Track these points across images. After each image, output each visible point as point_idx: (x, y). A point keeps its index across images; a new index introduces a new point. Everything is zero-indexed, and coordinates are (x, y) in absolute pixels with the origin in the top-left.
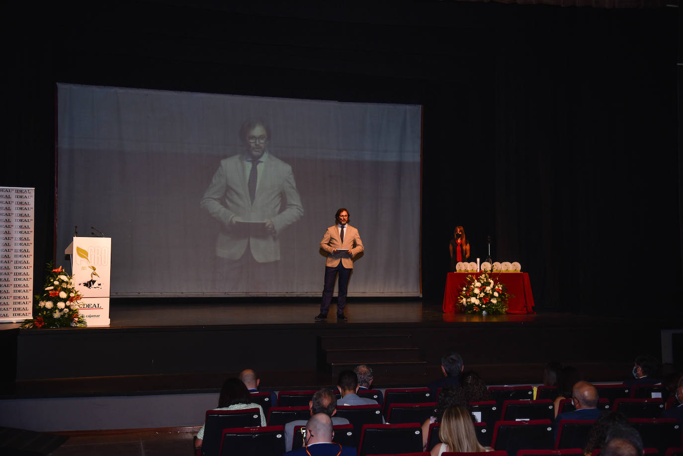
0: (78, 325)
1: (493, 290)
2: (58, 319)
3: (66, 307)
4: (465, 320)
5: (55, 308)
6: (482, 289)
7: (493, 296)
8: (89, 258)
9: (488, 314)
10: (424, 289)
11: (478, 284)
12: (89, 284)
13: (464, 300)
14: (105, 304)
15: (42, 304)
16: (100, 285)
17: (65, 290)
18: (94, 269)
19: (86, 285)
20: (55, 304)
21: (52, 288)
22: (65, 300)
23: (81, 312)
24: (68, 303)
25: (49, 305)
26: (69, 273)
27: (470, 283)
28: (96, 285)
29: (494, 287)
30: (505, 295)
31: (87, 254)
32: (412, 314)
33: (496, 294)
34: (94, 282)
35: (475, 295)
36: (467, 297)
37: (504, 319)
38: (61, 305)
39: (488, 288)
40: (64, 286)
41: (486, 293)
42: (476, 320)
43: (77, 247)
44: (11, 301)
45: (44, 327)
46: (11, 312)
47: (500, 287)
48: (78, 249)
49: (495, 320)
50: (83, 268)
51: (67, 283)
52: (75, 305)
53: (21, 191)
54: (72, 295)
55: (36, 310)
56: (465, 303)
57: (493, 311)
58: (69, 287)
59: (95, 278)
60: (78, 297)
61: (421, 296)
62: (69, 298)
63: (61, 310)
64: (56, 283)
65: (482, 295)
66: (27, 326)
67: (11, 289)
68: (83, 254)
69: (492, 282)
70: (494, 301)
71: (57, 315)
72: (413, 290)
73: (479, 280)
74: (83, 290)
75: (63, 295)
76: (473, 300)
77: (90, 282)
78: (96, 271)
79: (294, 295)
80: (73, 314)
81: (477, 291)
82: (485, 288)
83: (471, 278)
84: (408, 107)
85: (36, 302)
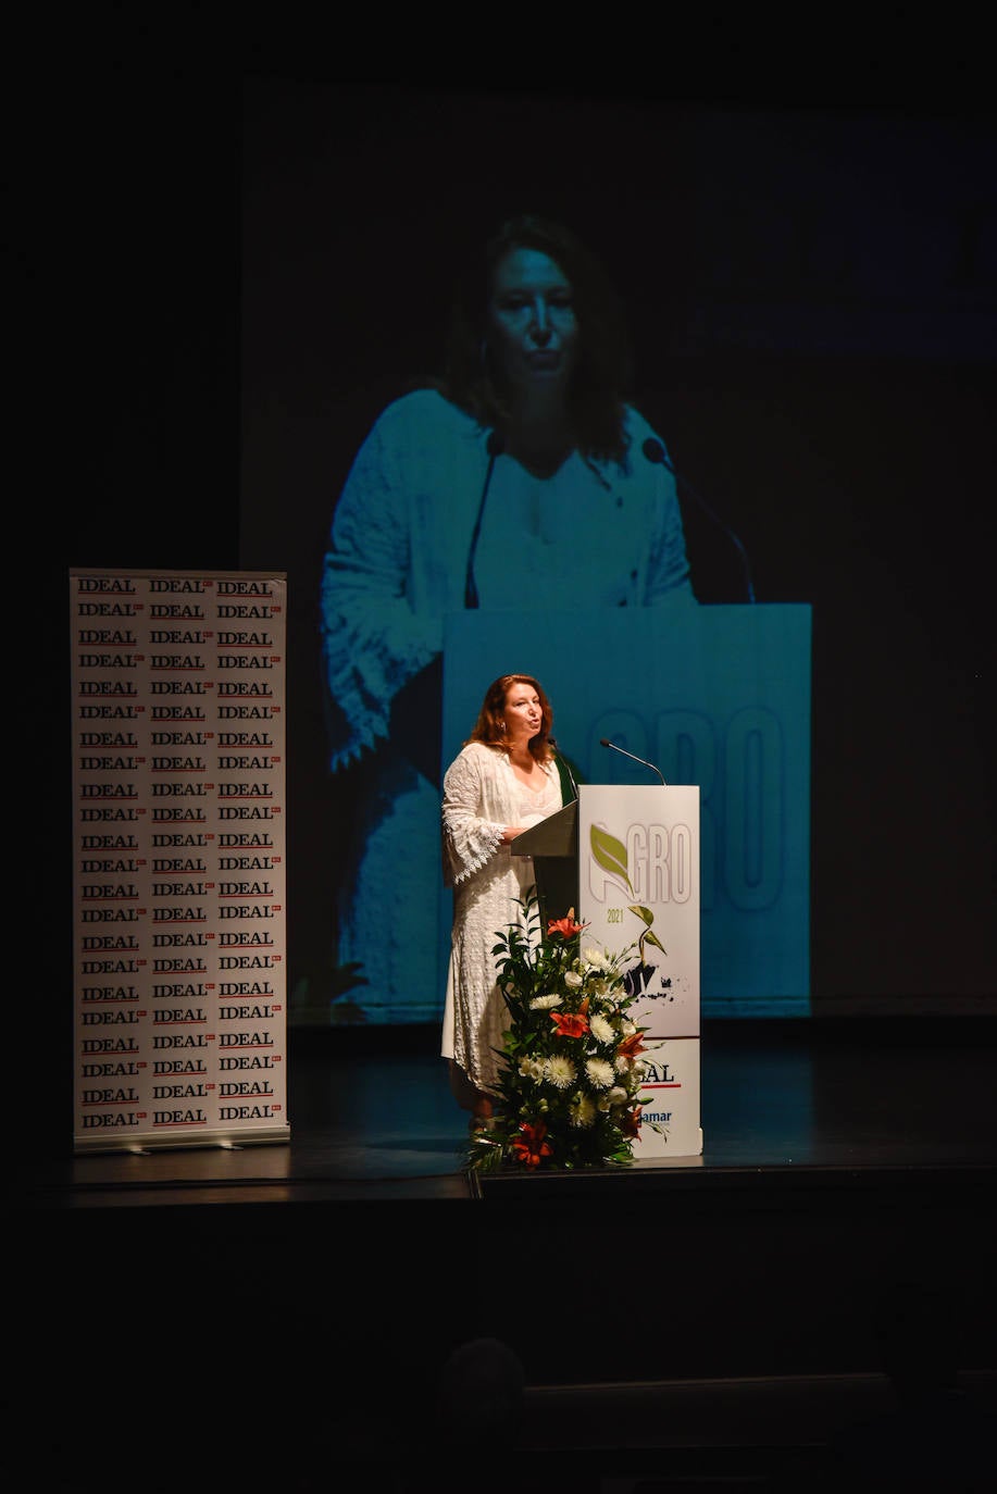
3: (621, 1080)
8: (631, 872)
12: (632, 983)
16: (666, 984)
18: (648, 918)
20: (579, 1065)
21: (551, 1000)
22: (607, 1054)
23: (648, 1105)
24: (621, 1061)
25: (557, 1071)
28: (654, 985)
31: (622, 852)
34: (648, 971)
38: (601, 1072)
43: (593, 828)
44: (211, 1055)
46: (212, 1105)
48: (594, 830)
50: (614, 916)
59: (651, 956)
62: (620, 1047)
63: (598, 1095)
67: (211, 1004)
68: (613, 854)
71: (581, 1115)
75: (602, 1030)
77: (635, 973)
78: (653, 928)
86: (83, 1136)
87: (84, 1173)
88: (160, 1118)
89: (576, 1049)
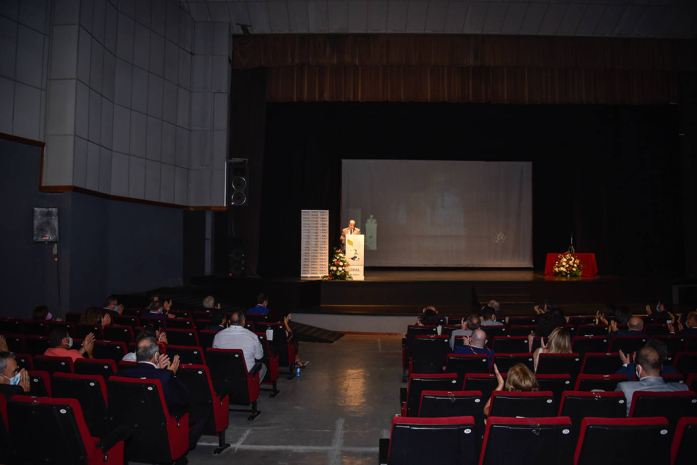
0: (349, 279)
1: (574, 263)
2: (339, 276)
3: (343, 270)
4: (557, 280)
5: (337, 270)
6: (567, 262)
7: (573, 267)
8: (353, 245)
9: (571, 276)
10: (534, 263)
11: (565, 260)
12: (353, 259)
13: (557, 269)
14: (362, 268)
15: (331, 268)
16: (359, 259)
17: (342, 261)
19: (352, 259)
20: (337, 268)
21: (336, 260)
22: (342, 266)
23: (350, 273)
24: (344, 268)
25: (335, 268)
26: (344, 253)
27: (560, 259)
28: (357, 259)
29: (574, 261)
30: (581, 266)
32: (528, 276)
33: (575, 265)
34: (356, 257)
35: (563, 266)
36: (558, 267)
37: (580, 279)
38: (340, 269)
39: (571, 262)
40: (342, 259)
41: (569, 265)
42: (564, 279)
44: (318, 266)
45: (332, 279)
46: (319, 272)
47: (577, 261)
48: (348, 240)
49: (574, 279)
50: (351, 250)
51: (343, 258)
52: (347, 269)
53: (323, 212)
54: (345, 264)
55: (330, 271)
56: (557, 271)
57: (573, 275)
58: (344, 260)
59: (356, 255)
60: (348, 265)
61: (533, 267)
62: (344, 266)
63: (340, 271)
64: (338, 258)
65: (567, 266)
66: (325, 279)
67: (319, 260)
68: (351, 243)
69: (573, 258)
70: (574, 269)
71: (338, 274)
72: (528, 264)
73: (565, 258)
74: (350, 262)
75: (341, 264)
76: (562, 269)
77: (354, 257)
78: (357, 252)
79: (462, 266)
80: (345, 274)
81: (564, 264)
82: (569, 262)
83: (561, 257)
84: (524, 163)
85: (329, 267)
86: (302, 275)
87: (302, 279)
88: (312, 274)
89: (338, 266)
